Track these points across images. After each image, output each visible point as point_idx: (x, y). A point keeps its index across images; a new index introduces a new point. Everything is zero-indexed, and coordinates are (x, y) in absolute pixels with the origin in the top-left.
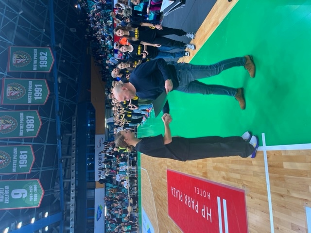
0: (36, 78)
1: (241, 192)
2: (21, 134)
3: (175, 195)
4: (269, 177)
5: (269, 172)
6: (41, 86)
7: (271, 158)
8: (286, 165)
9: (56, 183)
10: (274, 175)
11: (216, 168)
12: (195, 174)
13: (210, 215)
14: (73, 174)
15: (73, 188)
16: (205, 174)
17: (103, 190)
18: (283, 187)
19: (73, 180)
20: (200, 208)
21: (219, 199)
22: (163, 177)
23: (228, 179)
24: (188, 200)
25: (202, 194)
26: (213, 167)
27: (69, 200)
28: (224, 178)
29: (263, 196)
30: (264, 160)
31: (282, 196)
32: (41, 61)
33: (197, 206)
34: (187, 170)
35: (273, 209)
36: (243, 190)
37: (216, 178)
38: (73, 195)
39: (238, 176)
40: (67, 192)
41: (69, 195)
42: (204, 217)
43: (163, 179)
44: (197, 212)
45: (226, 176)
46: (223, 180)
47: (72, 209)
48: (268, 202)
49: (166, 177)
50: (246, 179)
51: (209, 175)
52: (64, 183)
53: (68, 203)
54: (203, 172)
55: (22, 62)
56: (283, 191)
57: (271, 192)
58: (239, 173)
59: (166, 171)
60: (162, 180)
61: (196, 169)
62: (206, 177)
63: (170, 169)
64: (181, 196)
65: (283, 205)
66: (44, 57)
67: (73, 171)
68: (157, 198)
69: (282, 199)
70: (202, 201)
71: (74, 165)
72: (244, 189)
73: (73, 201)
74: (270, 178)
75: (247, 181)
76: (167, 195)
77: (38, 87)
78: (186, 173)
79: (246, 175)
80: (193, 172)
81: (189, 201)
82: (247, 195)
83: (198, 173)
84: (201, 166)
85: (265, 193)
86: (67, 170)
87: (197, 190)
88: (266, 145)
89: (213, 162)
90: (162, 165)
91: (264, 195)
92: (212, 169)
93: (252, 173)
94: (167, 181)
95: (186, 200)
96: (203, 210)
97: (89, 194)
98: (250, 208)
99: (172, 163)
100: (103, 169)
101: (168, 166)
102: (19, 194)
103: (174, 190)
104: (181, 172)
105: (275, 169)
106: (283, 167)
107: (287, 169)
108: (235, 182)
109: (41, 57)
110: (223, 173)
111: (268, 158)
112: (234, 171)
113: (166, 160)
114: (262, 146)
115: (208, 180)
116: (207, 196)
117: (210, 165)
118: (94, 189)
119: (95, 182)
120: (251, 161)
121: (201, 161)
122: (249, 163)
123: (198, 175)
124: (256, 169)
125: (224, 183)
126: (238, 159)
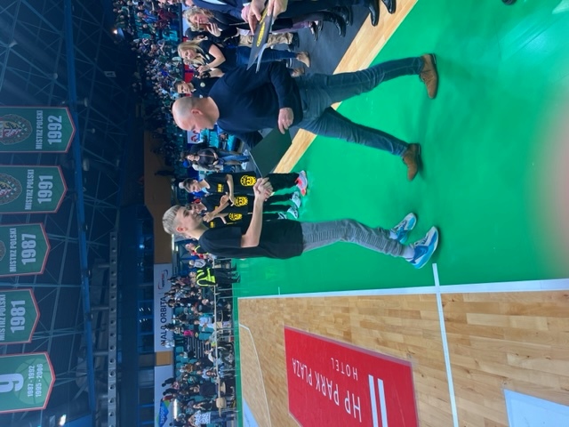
1: (406, 366)
3: (300, 373)
4: (447, 339)
5: (447, 331)
7: (447, 307)
8: (472, 319)
9: (80, 360)
10: (454, 335)
11: (364, 324)
12: (332, 335)
13: (359, 409)
14: (112, 341)
15: (112, 367)
16: (348, 334)
17: (171, 367)
18: (467, 356)
19: (112, 353)
20: (342, 397)
21: (371, 378)
22: (278, 341)
23: (384, 344)
24: (321, 383)
25: (345, 371)
26: (361, 322)
27: (106, 391)
28: (377, 341)
29: (440, 372)
30: (437, 310)
31: (468, 372)
33: (336, 392)
34: (317, 328)
35: (455, 395)
36: (409, 363)
37: (365, 342)
38: (112, 380)
39: (399, 338)
40: (101, 376)
41: (105, 380)
42: (349, 412)
43: (279, 346)
44: (338, 404)
45: (381, 339)
46: (377, 345)
47: (112, 408)
48: (446, 381)
49: (284, 341)
50: (413, 343)
51: (353, 336)
52: (94, 359)
53: (104, 396)
54: (344, 332)
56: (467, 362)
57: (452, 366)
58: (401, 333)
59: (283, 330)
60: (275, 347)
61: (332, 326)
62: (350, 340)
63: (290, 326)
65: (470, 387)
67: (112, 335)
68: (269, 380)
69: (469, 376)
70: (345, 384)
71: (115, 323)
72: (410, 360)
73: (112, 393)
74: (449, 341)
75: (414, 347)
76: (286, 374)
78: (317, 333)
79: (412, 335)
80: (328, 332)
81: (324, 385)
82: (416, 371)
83: (336, 333)
84: (340, 320)
85: (443, 367)
86: (101, 334)
87: (336, 363)
88: (441, 285)
89: (360, 313)
90: (276, 318)
91: (441, 370)
92: (358, 325)
93: (421, 333)
94: (282, 348)
95: (318, 382)
96: (346, 400)
97: (143, 379)
98: (421, 393)
99: (293, 314)
100: (171, 326)
101: (286, 321)
102: (7, 383)
103: (297, 364)
104: (308, 331)
105: (455, 325)
106: (466, 322)
107: (474, 325)
108: (396, 348)
110: (376, 333)
111: (443, 306)
112: (394, 329)
113: (282, 309)
114: (434, 285)
115: (353, 344)
116: (352, 374)
117: (355, 319)
118: (153, 369)
119: (153, 353)
120: (418, 312)
121: (340, 312)
122: (416, 315)
123: (336, 336)
124: (426, 325)
125: (378, 350)
126: (399, 308)
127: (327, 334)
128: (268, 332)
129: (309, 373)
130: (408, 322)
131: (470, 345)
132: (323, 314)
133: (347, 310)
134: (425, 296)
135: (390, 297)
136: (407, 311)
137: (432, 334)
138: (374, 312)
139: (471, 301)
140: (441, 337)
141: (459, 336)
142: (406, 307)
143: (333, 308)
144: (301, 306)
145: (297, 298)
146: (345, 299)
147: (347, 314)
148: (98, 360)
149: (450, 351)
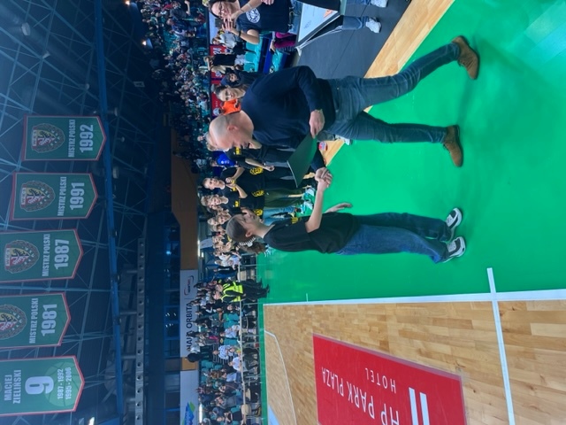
0: (74, 172)
1: (454, 380)
2: (45, 274)
3: (330, 383)
4: (506, 351)
5: (506, 342)
6: (83, 185)
7: (506, 316)
8: (537, 329)
9: (109, 363)
10: (514, 348)
11: (403, 333)
12: (366, 344)
13: (398, 423)
14: (140, 345)
15: (140, 370)
16: (385, 344)
17: (196, 372)
18: (531, 371)
19: (140, 357)
20: (378, 410)
21: (412, 392)
22: (305, 349)
23: (428, 355)
24: (354, 395)
25: (381, 382)
26: (399, 331)
27: (133, 395)
28: (419, 352)
29: (497, 388)
30: (494, 320)
31: (532, 388)
32: (81, 142)
33: (371, 405)
34: (350, 337)
35: (515, 413)
36: (458, 376)
37: (404, 352)
38: (139, 384)
39: (446, 349)
40: (129, 379)
41: (133, 384)
43: (307, 354)
44: (373, 417)
45: (423, 349)
46: (418, 356)
47: (139, 411)
48: (504, 398)
49: (313, 349)
50: (462, 355)
51: (391, 346)
52: (123, 362)
53: (132, 400)
54: (381, 341)
55: (48, 142)
56: (532, 378)
57: (511, 381)
58: (448, 344)
59: (311, 338)
60: (303, 355)
61: (367, 335)
62: (387, 350)
63: (319, 334)
64: (341, 385)
65: (533, 405)
66: (87, 133)
67: (139, 339)
68: (296, 388)
69: (532, 393)
70: (381, 397)
71: (142, 328)
72: (460, 374)
73: (139, 397)
74: (508, 353)
75: (464, 359)
76: (315, 383)
78: (349, 342)
79: (461, 346)
80: (362, 340)
81: (357, 396)
82: (466, 386)
83: (371, 342)
84: (376, 329)
85: (500, 383)
86: (129, 338)
87: (370, 374)
88: (497, 291)
89: (399, 322)
90: (304, 325)
91: (498, 386)
92: (397, 334)
93: (473, 345)
94: (310, 356)
95: (351, 393)
96: (383, 413)
97: (170, 383)
98: (473, 410)
99: (323, 322)
100: (194, 334)
101: (314, 328)
102: (38, 385)
103: (327, 373)
104: (339, 340)
105: (516, 336)
106: (530, 333)
107: (539, 337)
108: (442, 360)
109: (81, 134)
110: (418, 343)
111: (501, 315)
112: (438, 339)
113: (310, 316)
114: (489, 292)
115: (391, 355)
116: (389, 386)
117: (393, 328)
118: (179, 373)
119: (179, 358)
120: (470, 322)
121: (375, 320)
122: (467, 325)
123: (371, 345)
124: (480, 335)
125: (420, 361)
126: (445, 317)
127: (361, 343)
128: (296, 340)
129: (340, 383)
130: (456, 332)
131: (534, 358)
132: (356, 322)
133: (384, 318)
134: (478, 304)
135: (435, 305)
136: (455, 320)
137: (487, 346)
138: (415, 321)
139: (536, 309)
140: (498, 349)
141: (522, 349)
142: (453, 315)
143: (367, 316)
144: (332, 314)
145: (327, 305)
146: (382, 306)
147: (383, 322)
148: (126, 363)
149: (509, 365)
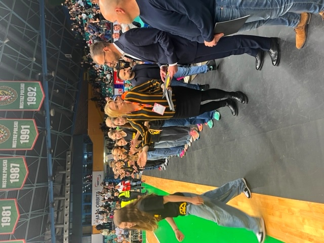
0: (23, 118)
6: (29, 126)
14: (67, 219)
15: (66, 235)
32: (28, 98)
52: (55, 229)
55: (6, 99)
67: (66, 215)
71: (68, 208)
77: (24, 128)
109: (28, 93)
118: (91, 236)
